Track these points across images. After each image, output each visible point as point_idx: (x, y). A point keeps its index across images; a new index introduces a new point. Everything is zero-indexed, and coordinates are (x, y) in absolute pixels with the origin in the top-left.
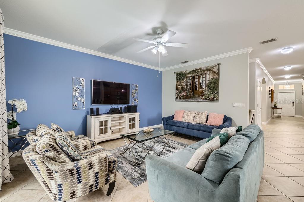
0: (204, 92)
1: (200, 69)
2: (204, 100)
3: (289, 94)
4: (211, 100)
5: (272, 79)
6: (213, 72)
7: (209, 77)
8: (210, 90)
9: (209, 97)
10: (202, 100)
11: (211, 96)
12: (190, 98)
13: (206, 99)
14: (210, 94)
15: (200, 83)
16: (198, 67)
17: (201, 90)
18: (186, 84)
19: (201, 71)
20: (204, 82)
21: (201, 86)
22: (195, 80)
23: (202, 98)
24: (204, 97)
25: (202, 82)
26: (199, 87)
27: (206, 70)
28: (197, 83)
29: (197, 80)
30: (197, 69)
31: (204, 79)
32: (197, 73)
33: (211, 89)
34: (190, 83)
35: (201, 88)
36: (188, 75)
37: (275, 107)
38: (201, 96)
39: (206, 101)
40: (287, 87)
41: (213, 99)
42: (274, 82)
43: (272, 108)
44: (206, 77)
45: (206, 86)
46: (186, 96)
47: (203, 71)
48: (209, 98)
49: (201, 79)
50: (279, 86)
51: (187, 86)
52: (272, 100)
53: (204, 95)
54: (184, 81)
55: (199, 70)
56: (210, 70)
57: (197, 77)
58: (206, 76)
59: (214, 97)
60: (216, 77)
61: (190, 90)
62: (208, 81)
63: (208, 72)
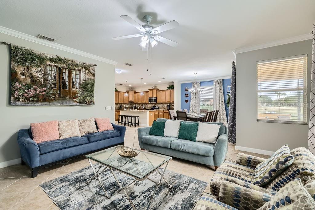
0: (77, 93)
1: (72, 61)
2: (78, 104)
4: (88, 103)
6: (89, 71)
7: (84, 76)
8: (86, 93)
9: (86, 100)
10: (74, 104)
11: (88, 100)
12: (55, 100)
13: (80, 102)
14: (87, 96)
15: (73, 81)
16: (69, 58)
17: (74, 90)
18: (45, 75)
19: (73, 65)
20: (78, 81)
21: (73, 84)
22: (64, 74)
23: (74, 101)
24: (77, 99)
25: (75, 79)
26: (71, 86)
27: (81, 66)
28: (67, 79)
29: (67, 75)
30: (67, 59)
31: (78, 76)
32: (66, 64)
33: (87, 91)
34: (53, 77)
35: (74, 88)
36: (49, 63)
38: (74, 98)
39: (79, 105)
41: (90, 103)
44: (80, 75)
45: (80, 86)
46: (43, 96)
47: (77, 66)
48: (85, 102)
49: (74, 76)
51: (46, 80)
53: (77, 97)
54: (39, 69)
55: (71, 63)
56: (85, 68)
57: (67, 71)
58: (80, 73)
59: (91, 101)
60: (92, 78)
61: (53, 87)
62: (84, 80)
63: (84, 70)
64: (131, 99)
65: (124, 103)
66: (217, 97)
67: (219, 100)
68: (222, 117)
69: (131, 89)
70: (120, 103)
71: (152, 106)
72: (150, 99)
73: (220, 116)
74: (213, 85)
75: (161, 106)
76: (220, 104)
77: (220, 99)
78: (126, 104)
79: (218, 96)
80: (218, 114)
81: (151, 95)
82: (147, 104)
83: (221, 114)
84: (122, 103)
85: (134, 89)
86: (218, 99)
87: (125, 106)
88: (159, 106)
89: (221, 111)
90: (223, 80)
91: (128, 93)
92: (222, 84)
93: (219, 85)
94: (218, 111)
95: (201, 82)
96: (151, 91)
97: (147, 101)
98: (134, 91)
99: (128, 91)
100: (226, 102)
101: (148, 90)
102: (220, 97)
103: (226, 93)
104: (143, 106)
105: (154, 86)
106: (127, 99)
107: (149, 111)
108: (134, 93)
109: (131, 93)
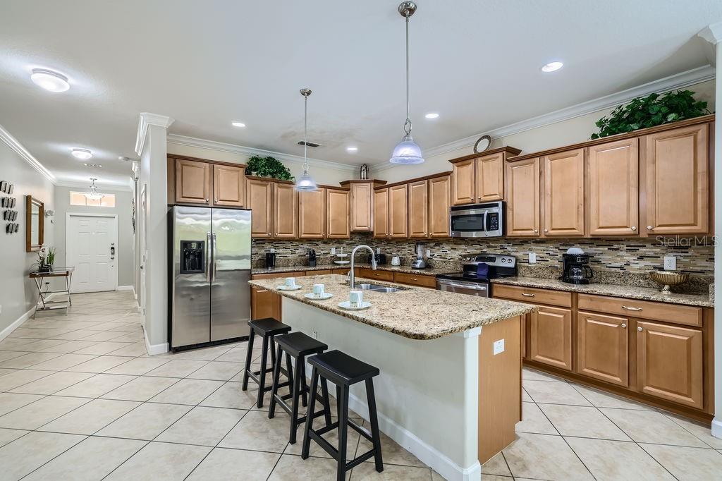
3: (100, 221)
42: (50, 176)
43: (30, 274)
50: (73, 194)
52: (31, 243)
64: (363, 219)
65: (332, 239)
69: (364, 174)
70: (310, 240)
71: (471, 256)
72: (455, 213)
75: (533, 258)
78: (338, 241)
81: (463, 195)
82: (437, 241)
84: (319, 239)
85: (376, 171)
87: (333, 252)
88: (520, 254)
91: (349, 190)
96: (468, 169)
97: (442, 226)
98: (376, 181)
99: (348, 182)
101: (449, 167)
104: (420, 254)
105: (487, 137)
106: (343, 220)
107: (484, 326)
108: (375, 189)
109: (362, 193)
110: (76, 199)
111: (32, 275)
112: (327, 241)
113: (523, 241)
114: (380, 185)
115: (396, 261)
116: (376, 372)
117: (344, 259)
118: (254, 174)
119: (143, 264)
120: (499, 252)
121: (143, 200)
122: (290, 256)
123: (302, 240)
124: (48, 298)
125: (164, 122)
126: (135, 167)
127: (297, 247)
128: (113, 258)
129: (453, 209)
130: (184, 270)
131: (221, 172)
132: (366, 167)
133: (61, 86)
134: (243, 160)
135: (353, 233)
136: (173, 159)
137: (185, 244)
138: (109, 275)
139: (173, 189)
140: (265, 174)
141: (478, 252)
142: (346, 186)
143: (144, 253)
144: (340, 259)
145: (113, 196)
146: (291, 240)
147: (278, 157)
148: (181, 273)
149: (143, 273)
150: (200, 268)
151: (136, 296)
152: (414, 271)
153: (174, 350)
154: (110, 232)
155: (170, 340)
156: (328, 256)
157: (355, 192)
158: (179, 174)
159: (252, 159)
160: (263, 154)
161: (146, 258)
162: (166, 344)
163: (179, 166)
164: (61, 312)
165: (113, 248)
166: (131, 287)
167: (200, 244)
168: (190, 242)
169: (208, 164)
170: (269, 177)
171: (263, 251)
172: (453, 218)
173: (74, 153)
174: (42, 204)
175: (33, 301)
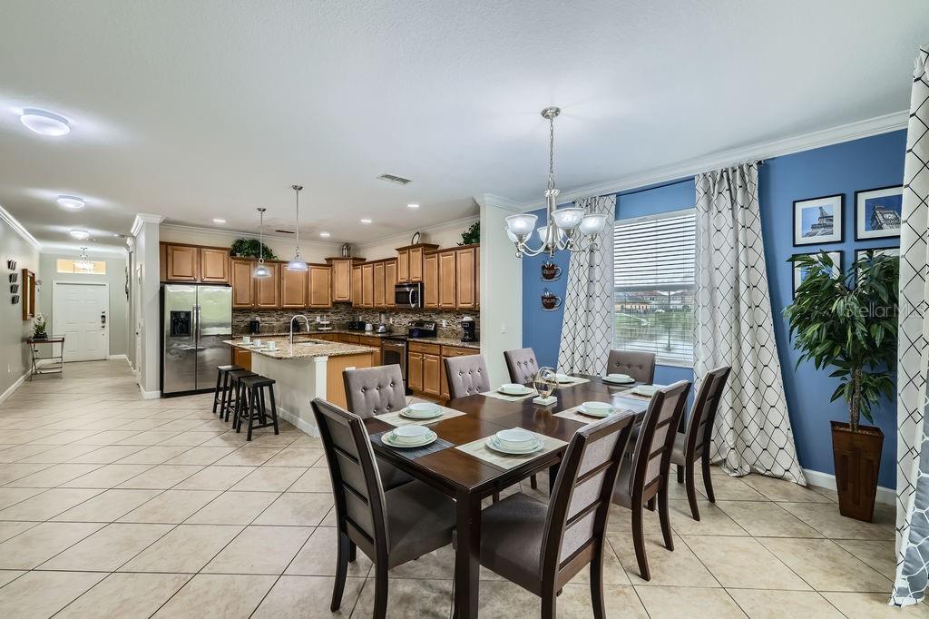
3: (90, 289)
5: (27, 232)
37: (40, 336)
40: (86, 267)
42: (39, 246)
43: (27, 341)
50: (59, 261)
52: (27, 312)
64: (343, 292)
65: (316, 309)
66: (718, 278)
67: (730, 297)
68: (751, 408)
69: (345, 252)
70: (296, 310)
72: (398, 290)
73: (738, 396)
74: (694, 206)
75: (443, 323)
76: (737, 318)
77: (743, 288)
78: (324, 311)
79: (725, 268)
80: (726, 388)
81: (403, 276)
83: (749, 388)
84: (302, 309)
85: (358, 250)
86: (725, 288)
87: (318, 320)
88: (436, 321)
89: (748, 368)
90: (764, 166)
91: (332, 266)
92: (754, 190)
93: (733, 201)
94: (723, 380)
95: (618, 195)
96: (406, 256)
97: (390, 300)
98: (354, 259)
99: (332, 259)
100: (787, 313)
101: (396, 254)
102: (743, 277)
103: (784, 251)
105: (418, 233)
106: (325, 292)
107: (330, 357)
108: (354, 266)
109: (342, 269)
110: (63, 267)
111: (29, 342)
112: (312, 311)
113: (440, 311)
114: (358, 262)
115: (368, 327)
116: (274, 382)
117: (327, 326)
118: (238, 255)
119: (138, 330)
120: (428, 319)
121: (139, 276)
122: (275, 324)
123: (286, 310)
124: (39, 363)
125: (158, 219)
126: (129, 241)
127: (282, 315)
128: (103, 327)
129: (396, 286)
130: (173, 333)
131: (208, 253)
132: (348, 246)
133: (78, 205)
134: (229, 244)
135: (336, 304)
136: (165, 246)
137: (174, 314)
138: (100, 343)
139: (165, 268)
140: (248, 254)
141: (418, 319)
142: (329, 263)
143: (139, 320)
144: (323, 326)
145: (103, 264)
146: (275, 310)
147: (261, 239)
148: (171, 336)
149: (139, 339)
150: (187, 332)
151: (130, 363)
152: (376, 335)
153: (164, 396)
154: (101, 300)
155: (161, 388)
156: (313, 323)
157: (336, 268)
158: (170, 258)
159: (238, 241)
160: (247, 237)
161: (142, 324)
162: (159, 392)
163: (170, 251)
164: (56, 376)
165: (103, 317)
166: (124, 356)
167: (188, 314)
168: (179, 313)
169: (195, 249)
170: (253, 257)
171: (249, 319)
172: (397, 293)
173: (72, 233)
174: (34, 275)
175: (26, 365)
